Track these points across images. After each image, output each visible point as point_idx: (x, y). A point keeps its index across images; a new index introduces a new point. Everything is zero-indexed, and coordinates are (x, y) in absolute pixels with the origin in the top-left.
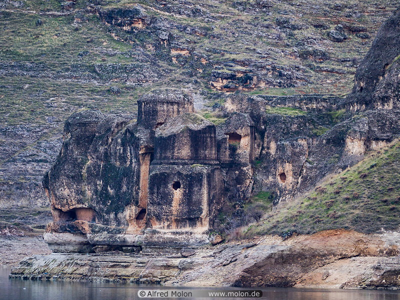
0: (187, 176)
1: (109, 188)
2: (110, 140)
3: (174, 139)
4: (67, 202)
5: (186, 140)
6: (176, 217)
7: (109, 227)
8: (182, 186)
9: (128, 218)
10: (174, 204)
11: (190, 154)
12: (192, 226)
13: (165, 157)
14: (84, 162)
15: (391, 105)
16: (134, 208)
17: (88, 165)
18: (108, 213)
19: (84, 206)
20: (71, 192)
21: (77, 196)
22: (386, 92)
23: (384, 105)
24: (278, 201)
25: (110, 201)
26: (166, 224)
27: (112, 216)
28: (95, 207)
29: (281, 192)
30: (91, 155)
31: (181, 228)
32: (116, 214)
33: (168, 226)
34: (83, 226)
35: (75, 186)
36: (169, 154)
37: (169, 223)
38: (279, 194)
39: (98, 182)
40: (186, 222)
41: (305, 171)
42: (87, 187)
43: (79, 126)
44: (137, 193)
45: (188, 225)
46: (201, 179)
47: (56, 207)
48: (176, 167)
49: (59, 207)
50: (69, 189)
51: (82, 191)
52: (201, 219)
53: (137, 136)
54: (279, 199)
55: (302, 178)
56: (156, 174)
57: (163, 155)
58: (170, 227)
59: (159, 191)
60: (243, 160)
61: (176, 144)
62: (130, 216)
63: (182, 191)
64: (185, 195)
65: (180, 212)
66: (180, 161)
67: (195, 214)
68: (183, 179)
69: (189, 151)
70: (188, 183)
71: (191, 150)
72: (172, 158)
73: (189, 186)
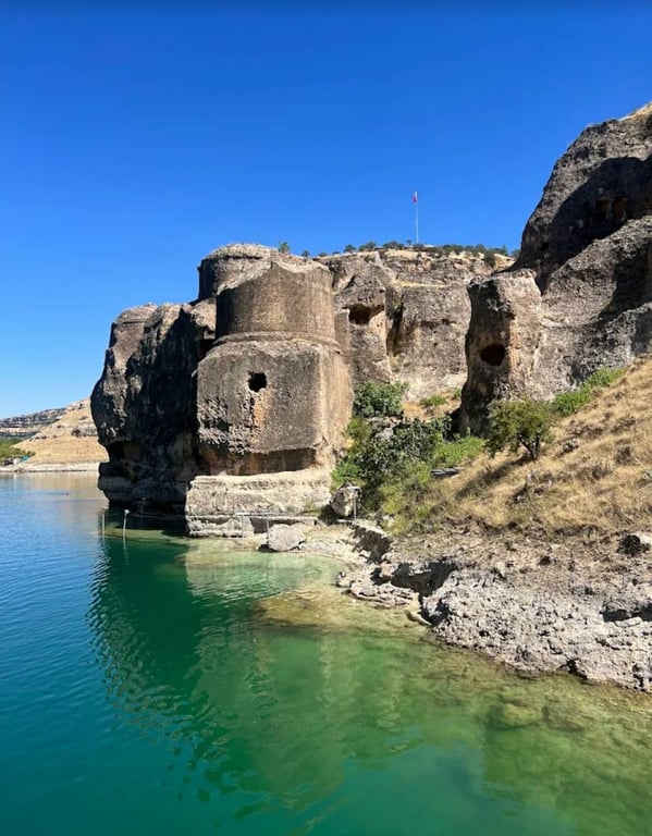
0: (279, 360)
1: (158, 409)
3: (252, 291)
5: (271, 291)
7: (157, 469)
8: (269, 383)
9: (181, 454)
11: (284, 319)
12: (294, 468)
18: (155, 446)
24: (487, 407)
26: (237, 464)
27: (160, 451)
28: (140, 439)
32: (165, 449)
37: (243, 462)
40: (280, 459)
41: (546, 337)
45: (284, 466)
46: (310, 366)
48: (256, 343)
52: (313, 451)
54: (488, 403)
55: (541, 352)
56: (213, 359)
58: (247, 472)
59: (221, 394)
60: (375, 351)
61: (255, 300)
62: (184, 452)
63: (269, 392)
64: (276, 401)
65: (268, 438)
66: (264, 334)
67: (299, 442)
68: (272, 367)
69: (282, 313)
70: (281, 375)
71: (286, 312)
72: (248, 329)
73: (284, 383)
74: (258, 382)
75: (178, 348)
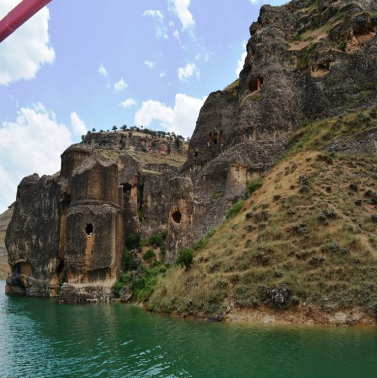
0: (98, 217)
1: (40, 242)
2: (42, 196)
3: (87, 176)
4: (14, 257)
5: (96, 177)
6: (89, 267)
7: (39, 280)
8: (94, 230)
9: (51, 271)
10: (88, 251)
11: (100, 193)
12: (102, 279)
13: (80, 196)
14: (26, 219)
15: (254, 136)
16: (55, 260)
17: (28, 221)
18: (38, 266)
19: (24, 261)
20: (17, 247)
21: (20, 251)
22: (249, 124)
23: (248, 137)
24: (175, 245)
25: (40, 255)
26: (80, 277)
27: (40, 269)
28: (30, 261)
29: (176, 234)
30: (30, 212)
31: (92, 281)
32: (43, 268)
33: (82, 280)
34: (23, 280)
35: (19, 242)
36: (83, 194)
37: (82, 276)
38: (174, 237)
39: (33, 237)
40: (97, 273)
41: (195, 209)
42: (26, 241)
43: (25, 188)
44: (58, 245)
45: (99, 278)
46: (110, 221)
48: (89, 206)
50: (15, 244)
51: (23, 246)
52: (110, 269)
53: (59, 184)
54: (175, 243)
55: (193, 217)
56: (72, 214)
57: (78, 195)
58: (84, 281)
59: (74, 236)
60: (133, 210)
61: (89, 181)
62: (52, 269)
63: (93, 235)
64: (97, 240)
65: (93, 261)
66: (92, 201)
67: (105, 264)
68: (95, 221)
69: (99, 190)
70: (99, 225)
71: (101, 189)
72: (86, 198)
73: (100, 230)
74: (89, 229)
75: (51, 204)
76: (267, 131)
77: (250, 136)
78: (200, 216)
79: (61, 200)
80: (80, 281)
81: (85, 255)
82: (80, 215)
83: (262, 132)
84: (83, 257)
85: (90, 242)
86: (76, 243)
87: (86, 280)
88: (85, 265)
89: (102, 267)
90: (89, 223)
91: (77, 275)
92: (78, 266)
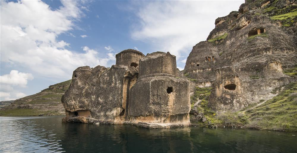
0: (177, 83)
2: (100, 75)
3: (162, 60)
4: (74, 107)
5: (169, 61)
6: (172, 113)
7: (100, 120)
8: (174, 91)
10: (170, 103)
11: (172, 71)
12: (180, 120)
13: (156, 71)
14: (83, 88)
15: (271, 52)
16: (119, 109)
17: (86, 88)
18: (99, 112)
19: (84, 109)
20: (76, 102)
21: (79, 104)
23: (267, 52)
25: (100, 106)
26: (163, 119)
27: (102, 114)
28: (90, 109)
30: (88, 84)
31: (173, 121)
33: (164, 121)
34: (82, 119)
35: (78, 99)
37: (165, 118)
38: (229, 97)
39: (92, 97)
40: (177, 117)
42: (85, 99)
43: (81, 72)
45: (177, 120)
47: (67, 110)
49: (69, 110)
50: (75, 101)
51: (82, 102)
52: (188, 114)
54: (232, 101)
56: (156, 80)
57: (154, 71)
59: (158, 93)
61: (163, 63)
63: (174, 94)
64: (177, 97)
65: (175, 110)
66: (168, 74)
67: (184, 111)
68: (175, 85)
69: (171, 69)
70: (178, 88)
71: (172, 68)
72: (162, 72)
73: (179, 91)
74: (170, 90)
75: (111, 79)
76: (280, 50)
77: (268, 52)
78: (246, 87)
79: (125, 76)
80: (162, 122)
81: (167, 105)
82: (163, 81)
83: (276, 50)
84: (166, 107)
85: (172, 98)
86: (160, 98)
87: (168, 121)
88: (169, 112)
89: (182, 113)
90: (170, 86)
91: (160, 118)
92: (163, 112)
